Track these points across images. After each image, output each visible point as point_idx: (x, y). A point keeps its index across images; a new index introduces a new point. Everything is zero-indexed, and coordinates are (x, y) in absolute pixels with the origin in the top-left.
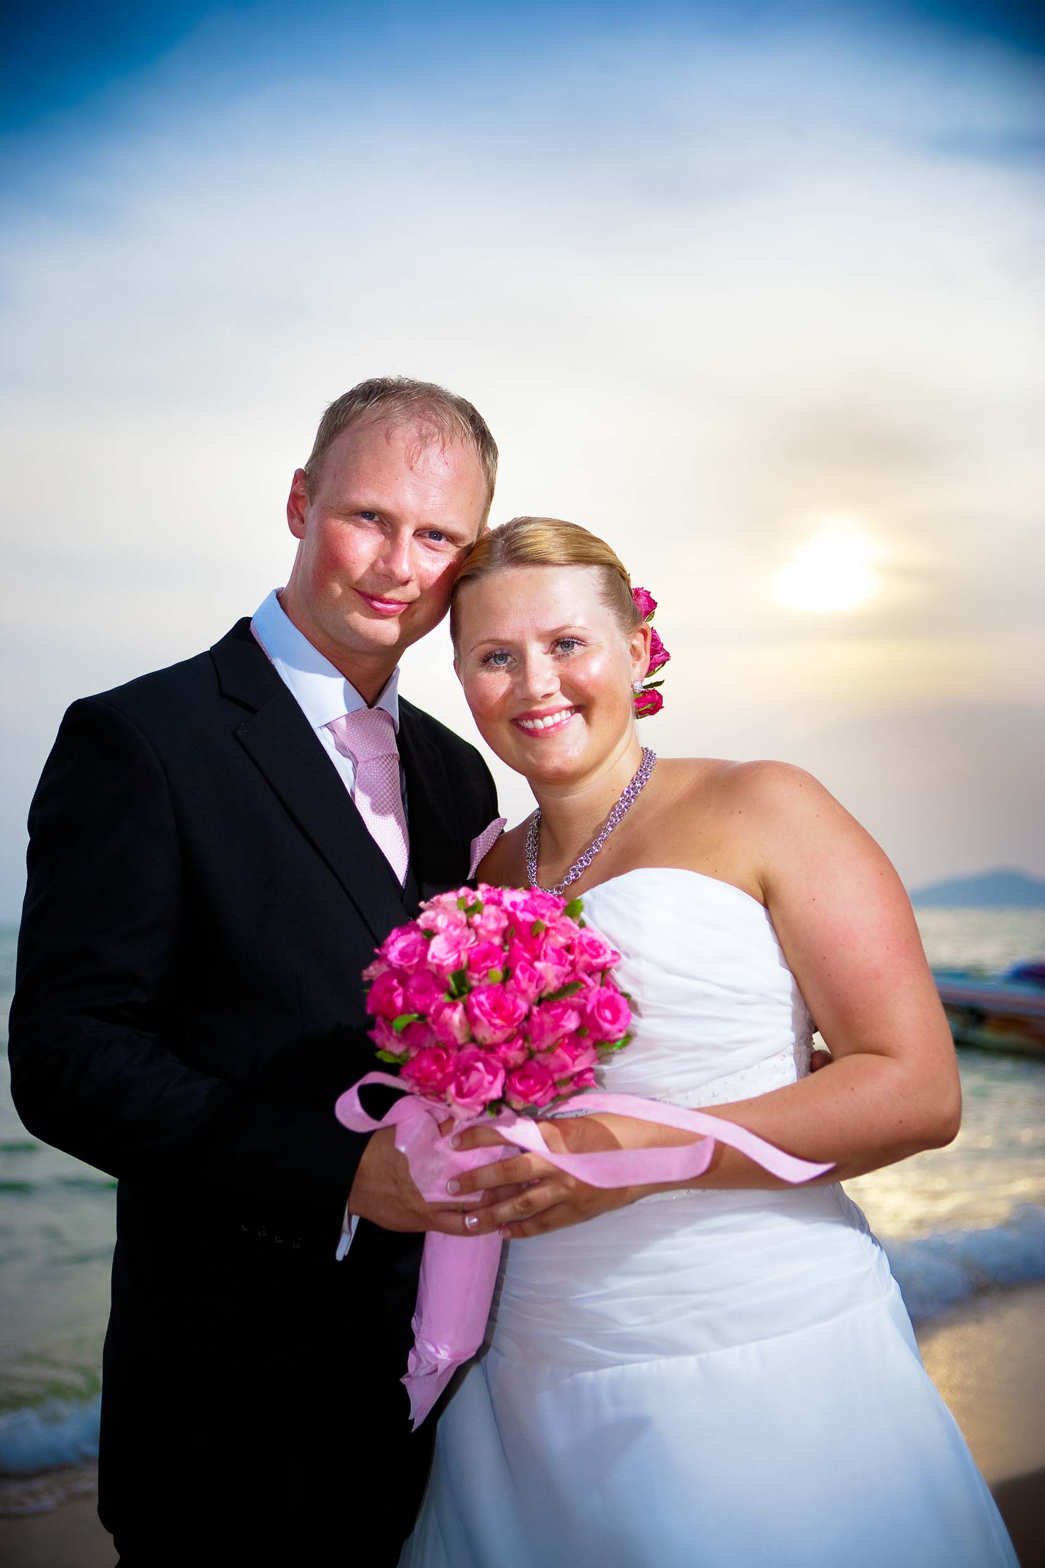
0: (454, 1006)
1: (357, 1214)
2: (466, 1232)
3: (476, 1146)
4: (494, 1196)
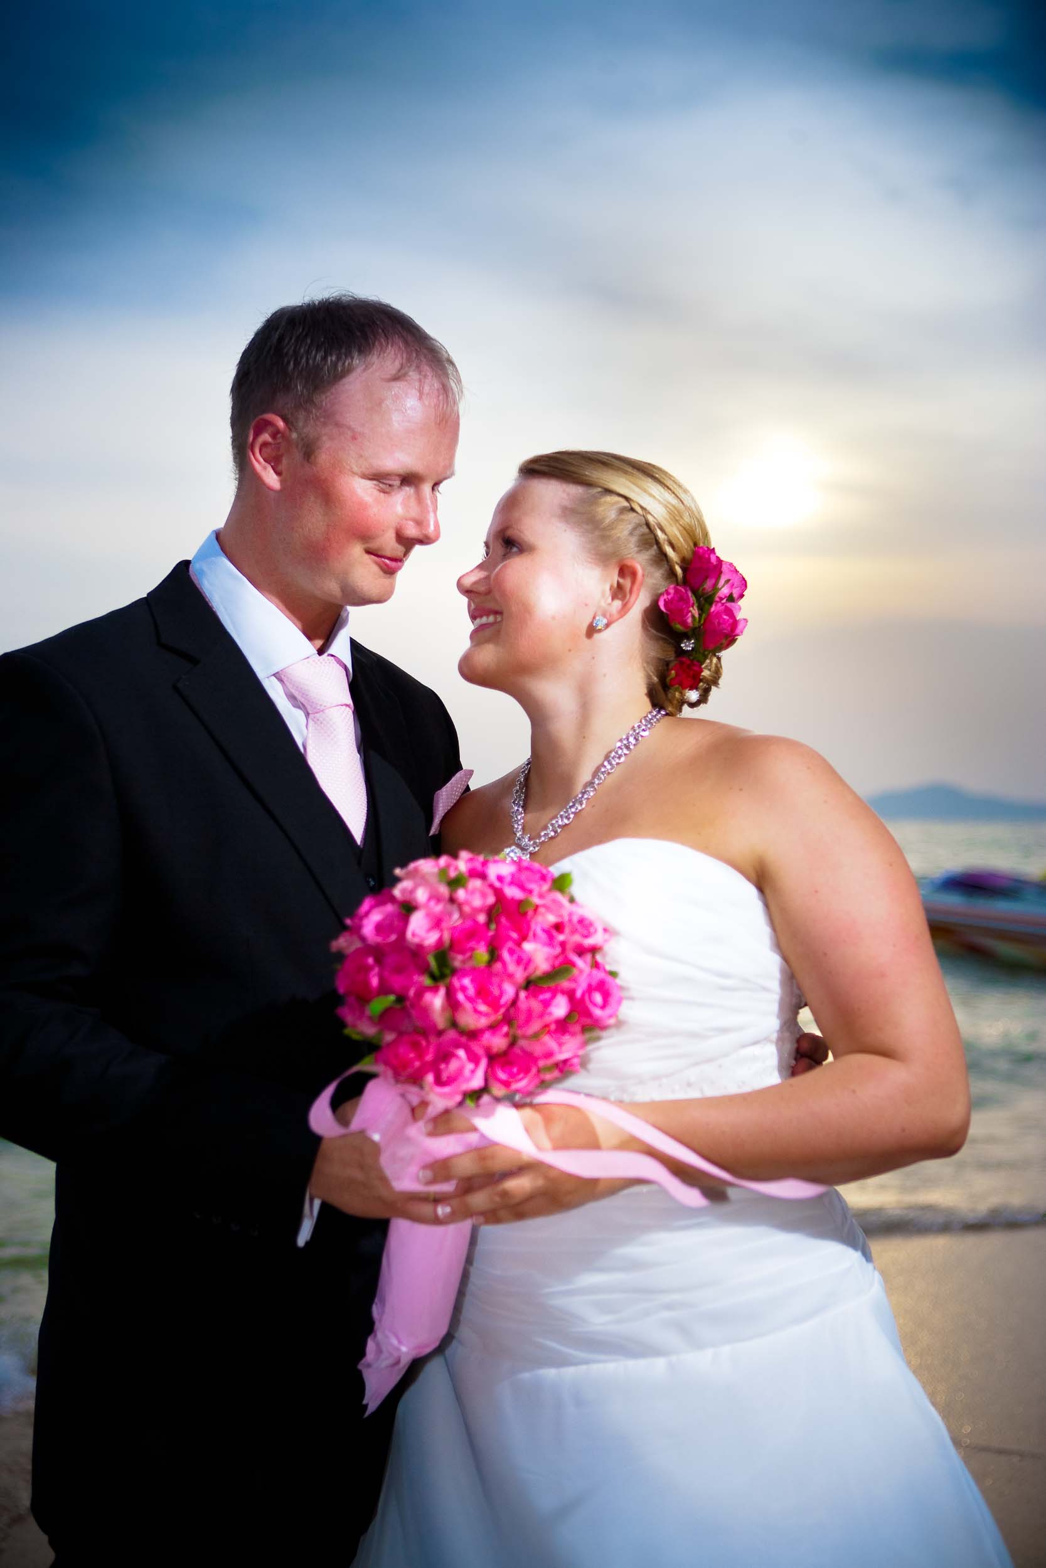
0: (434, 990)
1: (319, 1197)
2: (437, 1221)
3: (449, 1131)
4: (468, 1186)
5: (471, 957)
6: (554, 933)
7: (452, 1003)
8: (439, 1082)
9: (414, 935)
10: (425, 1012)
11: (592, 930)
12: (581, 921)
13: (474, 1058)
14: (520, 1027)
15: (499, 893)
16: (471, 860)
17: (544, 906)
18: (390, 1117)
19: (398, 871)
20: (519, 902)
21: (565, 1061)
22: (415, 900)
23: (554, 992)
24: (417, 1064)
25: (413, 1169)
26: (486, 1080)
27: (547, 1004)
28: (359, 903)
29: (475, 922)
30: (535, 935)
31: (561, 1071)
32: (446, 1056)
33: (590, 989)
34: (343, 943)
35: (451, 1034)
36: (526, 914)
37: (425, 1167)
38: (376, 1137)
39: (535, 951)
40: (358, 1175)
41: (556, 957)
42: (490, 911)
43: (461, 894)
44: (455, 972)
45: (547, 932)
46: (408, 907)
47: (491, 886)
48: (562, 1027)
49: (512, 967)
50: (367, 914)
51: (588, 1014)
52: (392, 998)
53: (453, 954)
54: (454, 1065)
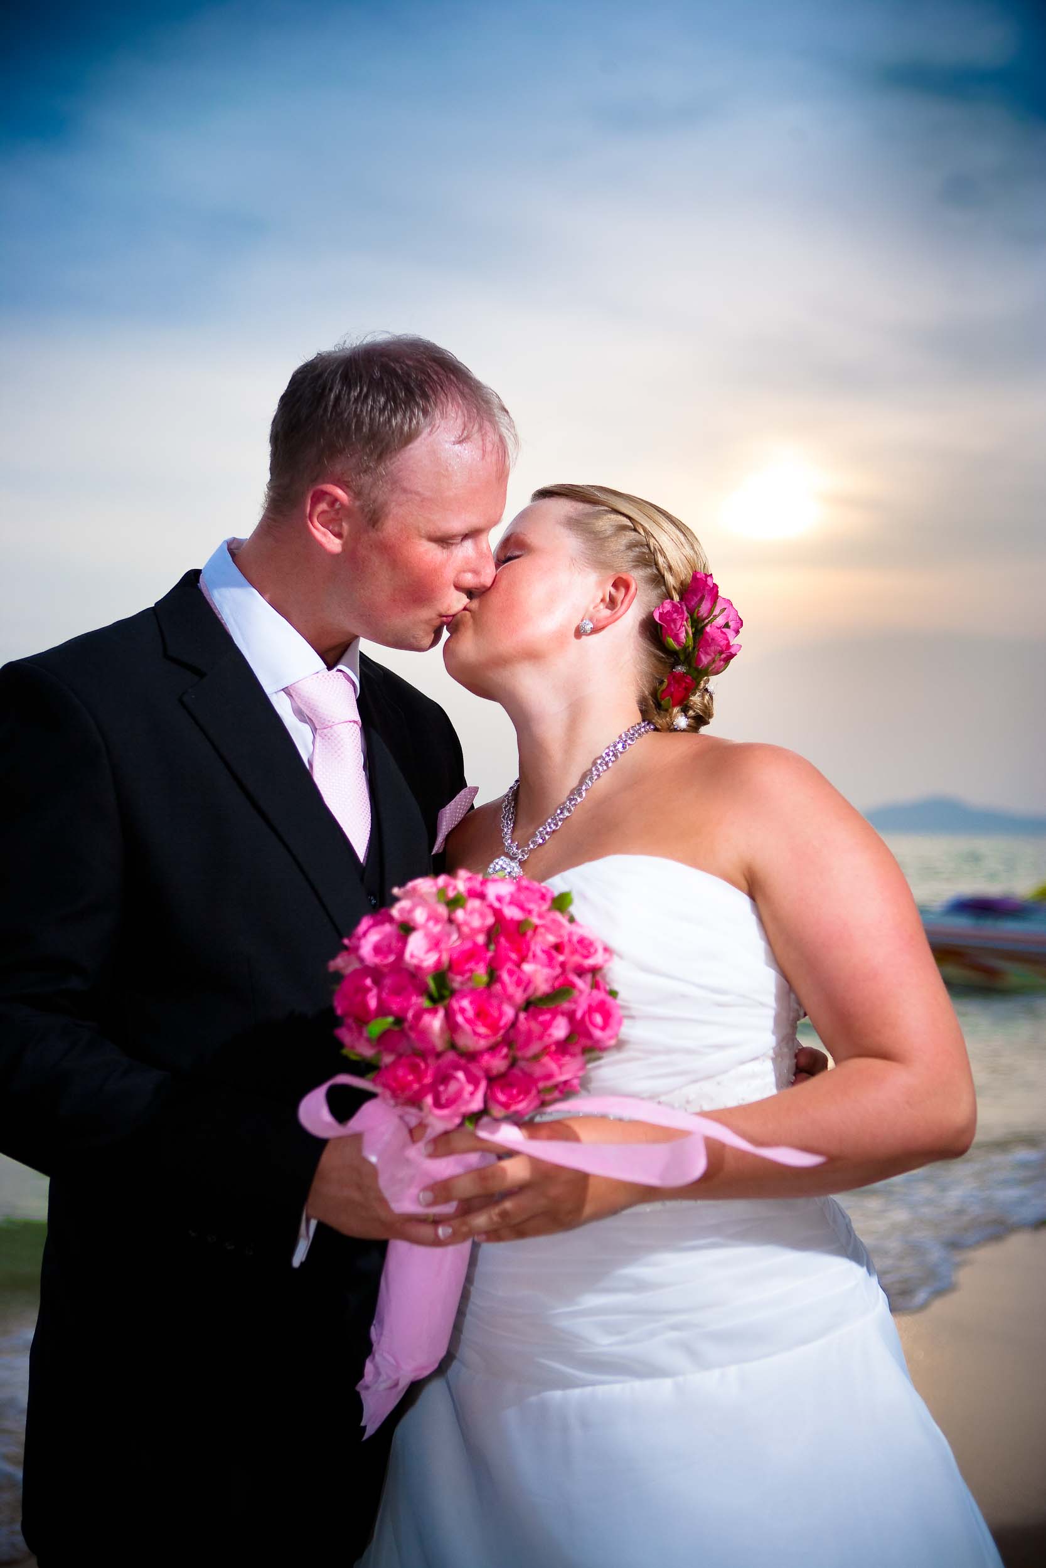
0: (433, 1011)
1: (315, 1218)
2: (437, 1243)
3: (450, 1153)
4: (468, 1208)
5: (470, 979)
6: (554, 953)
7: (451, 1025)
8: (438, 1104)
9: (412, 956)
10: (423, 1034)
11: (592, 950)
12: (581, 941)
13: (473, 1080)
14: (520, 1049)
15: (498, 913)
16: (470, 879)
17: (543, 926)
18: (386, 1137)
19: (396, 891)
20: (519, 923)
21: (565, 1083)
22: (413, 920)
23: (555, 1013)
24: (416, 1086)
25: (414, 1191)
26: (485, 1102)
27: (547, 1026)
28: (357, 923)
29: (475, 944)
30: (534, 956)
31: (561, 1092)
32: (445, 1078)
33: (591, 1010)
34: (341, 963)
35: (451, 1056)
36: (525, 934)
37: (426, 1189)
38: (373, 1159)
39: (535, 971)
40: (356, 1196)
41: (557, 978)
42: (490, 932)
43: (460, 914)
44: (454, 993)
45: (546, 952)
46: (407, 928)
47: (491, 906)
48: (563, 1048)
49: (511, 989)
50: (365, 934)
51: (590, 1036)
52: (390, 1019)
53: (451, 975)
54: (453, 1087)
